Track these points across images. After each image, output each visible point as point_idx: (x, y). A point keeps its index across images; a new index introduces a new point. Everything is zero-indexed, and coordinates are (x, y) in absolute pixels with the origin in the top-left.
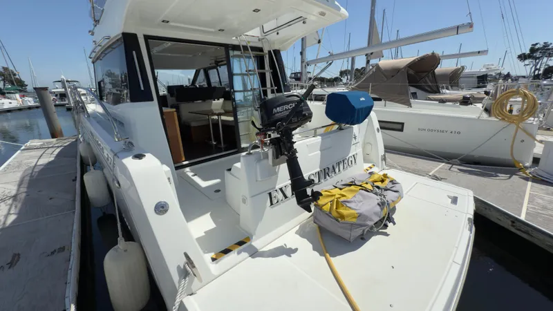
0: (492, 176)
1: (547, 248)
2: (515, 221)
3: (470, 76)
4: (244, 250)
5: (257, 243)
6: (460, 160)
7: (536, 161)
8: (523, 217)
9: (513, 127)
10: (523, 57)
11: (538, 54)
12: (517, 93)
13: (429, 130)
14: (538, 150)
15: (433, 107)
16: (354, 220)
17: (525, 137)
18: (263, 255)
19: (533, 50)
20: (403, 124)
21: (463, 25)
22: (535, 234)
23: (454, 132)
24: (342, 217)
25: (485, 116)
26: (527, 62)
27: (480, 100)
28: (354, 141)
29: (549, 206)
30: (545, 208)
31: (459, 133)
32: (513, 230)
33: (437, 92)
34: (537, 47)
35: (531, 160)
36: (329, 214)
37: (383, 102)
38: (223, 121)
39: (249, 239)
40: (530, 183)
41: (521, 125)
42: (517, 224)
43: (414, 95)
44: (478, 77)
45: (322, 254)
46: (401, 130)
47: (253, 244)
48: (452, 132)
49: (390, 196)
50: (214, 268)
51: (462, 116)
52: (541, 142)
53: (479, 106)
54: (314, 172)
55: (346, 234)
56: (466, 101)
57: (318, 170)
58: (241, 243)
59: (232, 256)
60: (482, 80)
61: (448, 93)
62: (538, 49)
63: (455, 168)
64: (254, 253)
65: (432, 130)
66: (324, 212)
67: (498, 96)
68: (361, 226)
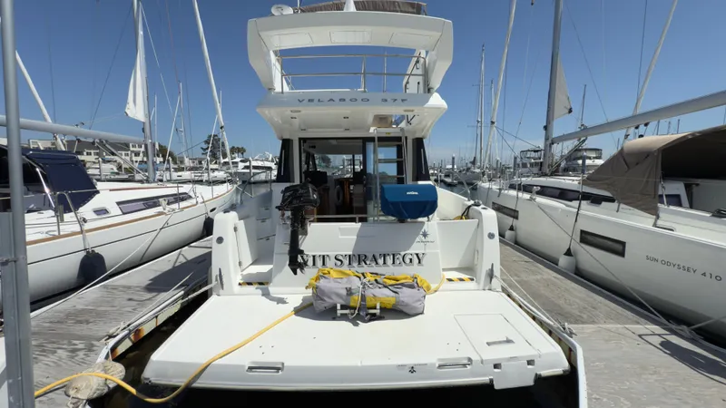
4: (261, 289)
5: (272, 289)
13: (663, 262)
20: (623, 243)
23: (708, 275)
31: (719, 278)
37: (615, 205)
39: (267, 283)
43: (675, 200)
46: (622, 254)
47: (270, 288)
48: (704, 274)
50: (237, 289)
54: (344, 253)
57: (351, 253)
58: (261, 284)
59: (252, 289)
64: (266, 294)
65: (668, 264)
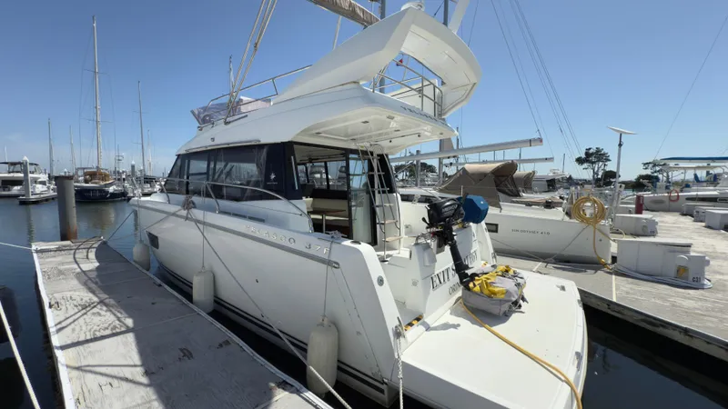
0: (582, 271)
1: (635, 323)
2: (610, 303)
3: (540, 179)
4: (421, 325)
6: (555, 259)
7: (614, 259)
8: (614, 300)
9: (591, 228)
10: (580, 161)
11: (593, 159)
12: (587, 199)
13: (522, 231)
14: (614, 248)
15: (520, 210)
16: (503, 296)
17: (601, 236)
18: (435, 329)
19: (588, 154)
20: (497, 225)
21: (535, 140)
22: (626, 312)
23: (544, 233)
24: (495, 294)
25: (567, 219)
26: (585, 165)
27: (559, 204)
28: (474, 239)
29: (631, 291)
30: (628, 293)
31: (548, 234)
32: (610, 312)
33: (517, 195)
34: (591, 151)
35: (610, 257)
36: (481, 294)
38: (326, 220)
39: (422, 316)
40: (614, 276)
41: (597, 226)
42: (612, 306)
44: (547, 181)
45: (481, 326)
46: (496, 231)
47: (426, 320)
48: (542, 233)
49: (520, 281)
51: (551, 218)
52: (614, 241)
53: (560, 209)
55: (495, 309)
56: (549, 205)
58: (417, 319)
59: (415, 329)
60: (551, 184)
61: (526, 196)
62: (592, 154)
63: (550, 266)
64: (428, 328)
65: (524, 231)
66: (476, 293)
67: (574, 202)
68: (509, 301)
